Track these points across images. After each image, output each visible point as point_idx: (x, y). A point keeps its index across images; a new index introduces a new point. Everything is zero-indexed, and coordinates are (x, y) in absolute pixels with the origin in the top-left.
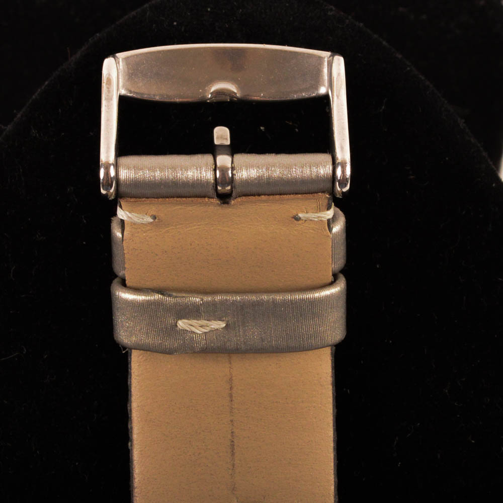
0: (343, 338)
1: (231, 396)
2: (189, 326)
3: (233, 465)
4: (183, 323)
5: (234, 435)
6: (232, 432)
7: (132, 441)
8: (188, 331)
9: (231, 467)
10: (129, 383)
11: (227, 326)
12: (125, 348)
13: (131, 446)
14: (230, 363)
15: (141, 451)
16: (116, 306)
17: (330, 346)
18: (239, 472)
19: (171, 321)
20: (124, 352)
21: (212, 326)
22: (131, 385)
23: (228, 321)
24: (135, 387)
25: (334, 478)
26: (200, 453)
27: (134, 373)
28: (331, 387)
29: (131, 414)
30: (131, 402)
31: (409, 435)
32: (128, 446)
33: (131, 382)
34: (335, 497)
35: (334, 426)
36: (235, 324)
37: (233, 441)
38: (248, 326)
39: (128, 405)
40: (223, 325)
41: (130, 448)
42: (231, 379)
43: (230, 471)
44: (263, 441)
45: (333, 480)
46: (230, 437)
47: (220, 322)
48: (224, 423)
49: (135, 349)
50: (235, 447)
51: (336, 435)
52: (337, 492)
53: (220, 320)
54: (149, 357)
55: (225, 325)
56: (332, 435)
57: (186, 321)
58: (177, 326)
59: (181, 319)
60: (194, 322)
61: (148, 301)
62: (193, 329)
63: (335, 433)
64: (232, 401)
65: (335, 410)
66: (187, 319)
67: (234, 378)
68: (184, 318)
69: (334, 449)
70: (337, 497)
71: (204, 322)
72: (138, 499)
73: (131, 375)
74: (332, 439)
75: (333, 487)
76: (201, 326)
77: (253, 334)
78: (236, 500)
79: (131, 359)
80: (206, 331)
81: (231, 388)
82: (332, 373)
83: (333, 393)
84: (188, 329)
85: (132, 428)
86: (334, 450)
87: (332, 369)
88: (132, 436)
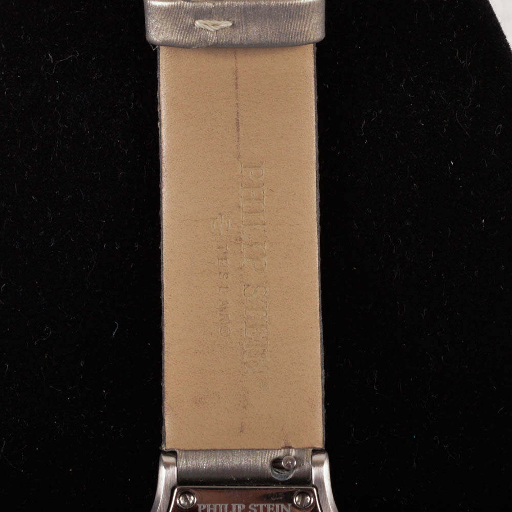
0: (323, 38)
1: (237, 85)
2: (204, 25)
3: (238, 138)
4: (199, 22)
5: (239, 115)
6: (237, 113)
7: (160, 122)
8: (203, 29)
9: (237, 140)
10: (158, 76)
11: (233, 25)
12: (154, 46)
13: (160, 125)
14: (236, 59)
15: (167, 129)
16: (148, 11)
17: (312, 43)
18: (243, 144)
19: (190, 21)
20: (154, 50)
21: (222, 25)
22: (159, 77)
23: (234, 22)
24: (163, 79)
25: (316, 149)
26: (213, 129)
27: (162, 67)
28: (313, 79)
29: (160, 100)
30: (160, 91)
31: (374, 119)
32: (157, 125)
33: (159, 75)
34: (316, 164)
35: (315, 109)
36: (239, 23)
37: (238, 120)
38: (249, 26)
39: (158, 93)
40: (230, 24)
41: (159, 127)
42: (236, 71)
43: (236, 143)
44: (261, 120)
45: (315, 151)
46: (236, 117)
47: (227, 22)
48: (231, 106)
49: (162, 46)
50: (240, 124)
51: (317, 117)
52: (318, 160)
53: (228, 20)
54: (174, 55)
55: (231, 24)
56: (314, 116)
57: (201, 21)
58: (194, 25)
59: (198, 20)
60: (208, 22)
61: (172, 6)
62: (207, 27)
63: (317, 115)
64: (237, 88)
65: (317, 97)
66: (202, 19)
67: (239, 70)
68: (200, 19)
69: (316, 127)
70: (318, 164)
71: (216, 22)
72: (165, 165)
73: (160, 69)
74: (314, 119)
75: (315, 157)
76: (213, 25)
77: (253, 32)
78: (240, 165)
79: (159, 56)
80: (217, 29)
81: (237, 78)
82: (315, 68)
83: (315, 84)
84: (202, 27)
85: (160, 111)
86: (316, 129)
87: (314, 65)
88: (160, 117)
